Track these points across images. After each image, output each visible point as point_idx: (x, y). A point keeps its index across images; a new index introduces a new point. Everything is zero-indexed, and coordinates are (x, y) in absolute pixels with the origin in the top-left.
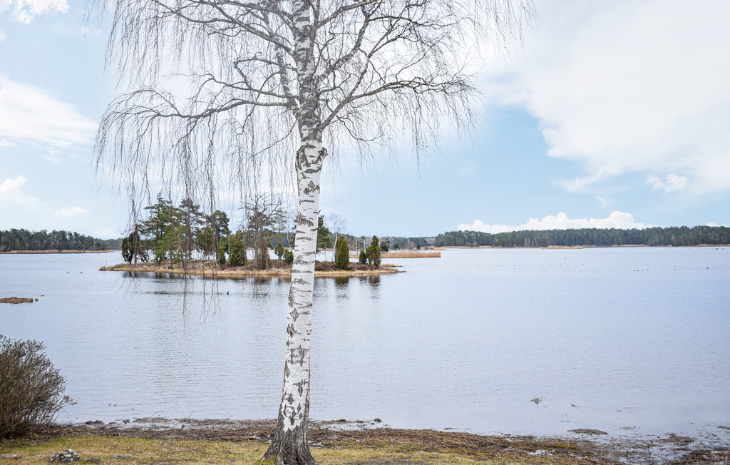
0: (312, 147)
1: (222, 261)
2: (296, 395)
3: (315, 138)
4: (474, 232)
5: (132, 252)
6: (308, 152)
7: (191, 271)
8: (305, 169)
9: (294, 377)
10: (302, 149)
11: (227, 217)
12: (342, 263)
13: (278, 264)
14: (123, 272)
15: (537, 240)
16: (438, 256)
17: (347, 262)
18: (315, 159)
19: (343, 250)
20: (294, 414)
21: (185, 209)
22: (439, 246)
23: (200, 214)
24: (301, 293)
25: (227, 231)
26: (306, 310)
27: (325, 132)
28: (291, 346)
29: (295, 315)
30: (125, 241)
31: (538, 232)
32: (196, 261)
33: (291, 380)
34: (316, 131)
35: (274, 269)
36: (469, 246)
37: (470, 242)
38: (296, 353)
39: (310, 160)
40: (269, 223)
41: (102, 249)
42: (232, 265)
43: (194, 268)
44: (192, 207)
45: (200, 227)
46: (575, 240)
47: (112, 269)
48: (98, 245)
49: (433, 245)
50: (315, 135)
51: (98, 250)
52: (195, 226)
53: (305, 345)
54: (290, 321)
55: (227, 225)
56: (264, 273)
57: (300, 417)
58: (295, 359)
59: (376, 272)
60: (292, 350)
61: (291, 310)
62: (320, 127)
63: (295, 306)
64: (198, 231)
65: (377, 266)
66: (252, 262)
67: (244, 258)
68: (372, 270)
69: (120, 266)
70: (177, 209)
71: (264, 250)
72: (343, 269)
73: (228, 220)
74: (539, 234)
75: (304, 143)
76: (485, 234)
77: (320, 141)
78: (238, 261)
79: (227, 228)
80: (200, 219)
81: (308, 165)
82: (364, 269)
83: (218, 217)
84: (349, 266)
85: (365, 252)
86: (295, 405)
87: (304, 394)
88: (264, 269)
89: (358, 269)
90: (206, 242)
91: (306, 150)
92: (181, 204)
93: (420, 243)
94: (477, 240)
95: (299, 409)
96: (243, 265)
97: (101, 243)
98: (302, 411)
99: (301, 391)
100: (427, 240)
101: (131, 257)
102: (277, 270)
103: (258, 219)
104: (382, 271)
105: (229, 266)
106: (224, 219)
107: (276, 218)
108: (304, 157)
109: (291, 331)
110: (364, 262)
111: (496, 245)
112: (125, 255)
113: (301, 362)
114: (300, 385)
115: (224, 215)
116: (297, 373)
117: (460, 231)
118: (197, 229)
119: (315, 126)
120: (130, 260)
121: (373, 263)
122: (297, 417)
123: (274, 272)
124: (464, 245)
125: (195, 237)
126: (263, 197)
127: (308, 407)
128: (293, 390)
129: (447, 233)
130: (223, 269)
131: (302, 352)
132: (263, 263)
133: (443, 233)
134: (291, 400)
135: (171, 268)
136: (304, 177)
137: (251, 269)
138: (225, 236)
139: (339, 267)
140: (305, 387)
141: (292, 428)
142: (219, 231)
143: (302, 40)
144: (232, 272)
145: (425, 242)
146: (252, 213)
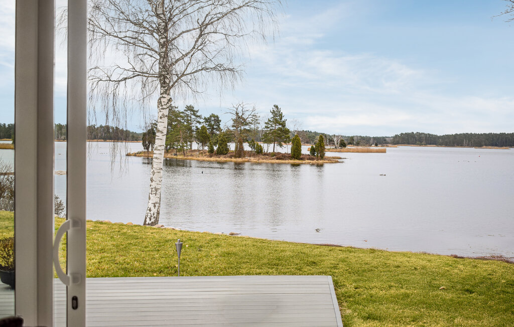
0: (164, 97)
1: (211, 151)
2: (152, 208)
3: (166, 94)
4: (424, 134)
5: (149, 143)
6: (163, 100)
7: (190, 157)
8: (161, 107)
9: (152, 200)
10: (160, 99)
11: (220, 119)
12: (296, 154)
13: (250, 154)
14: (143, 157)
15: (474, 141)
16: (384, 152)
17: (300, 153)
18: (165, 103)
19: (297, 145)
20: (151, 216)
21: (189, 113)
22: (395, 144)
23: (199, 116)
24: (156, 163)
25: (219, 129)
26: (159, 171)
27: (172, 91)
28: (152, 187)
29: (154, 173)
30: (144, 134)
31: (475, 135)
32: (195, 151)
33: (151, 201)
34: (167, 90)
35: (246, 157)
36: (418, 144)
37: (420, 141)
38: (153, 190)
39: (163, 104)
40: (247, 124)
41: (136, 140)
42: (218, 154)
43: (191, 155)
44: (194, 111)
45: (199, 126)
46: (506, 142)
47: (135, 155)
48: (133, 137)
49: (391, 143)
50: (166, 92)
51: (133, 140)
52: (195, 125)
53: (158, 187)
54: (152, 176)
55: (220, 124)
56: (239, 160)
57: (154, 218)
58: (153, 192)
59: (321, 162)
60: (152, 189)
61: (152, 171)
62: (170, 88)
63: (154, 169)
64: (197, 129)
65: (322, 157)
66: (233, 152)
67: (227, 150)
68: (317, 160)
69: (141, 153)
70: (183, 113)
71: (241, 144)
72: (297, 159)
73: (220, 121)
74: (476, 137)
75: (161, 96)
76: (432, 135)
77: (169, 94)
78: (223, 151)
79: (219, 127)
80: (199, 120)
81: (162, 106)
82: (313, 159)
83: (213, 119)
84: (301, 157)
85: (314, 146)
86: (152, 212)
87: (157, 208)
88: (240, 157)
89: (308, 159)
90: (203, 137)
91: (162, 99)
92: (185, 109)
93: (380, 141)
94: (426, 140)
95: (154, 214)
96: (225, 154)
97: (135, 135)
98: (155, 215)
99: (155, 206)
100: (387, 139)
101: (149, 146)
102: (249, 158)
103: (239, 120)
104: (325, 161)
105: (215, 154)
106: (218, 121)
107: (252, 121)
108: (161, 102)
109: (152, 180)
110: (313, 154)
111: (440, 145)
112: (144, 145)
113: (156, 194)
114: (154, 204)
115: (217, 117)
116: (154, 199)
117: (413, 133)
118: (197, 127)
119: (166, 88)
120: (148, 149)
121: (319, 155)
122: (152, 218)
123: (246, 160)
124: (415, 144)
125: (194, 133)
126: (242, 105)
127: (159, 214)
128: (152, 206)
129: (402, 134)
130: (211, 157)
131: (156, 190)
132: (240, 153)
133: (399, 134)
134: (150, 210)
135: (176, 155)
136: (160, 111)
137: (231, 157)
138: (218, 133)
139: (294, 158)
140: (157, 205)
141: (150, 222)
142: (214, 129)
143: (162, 48)
144: (217, 159)
145: (385, 140)
146: (235, 117)
